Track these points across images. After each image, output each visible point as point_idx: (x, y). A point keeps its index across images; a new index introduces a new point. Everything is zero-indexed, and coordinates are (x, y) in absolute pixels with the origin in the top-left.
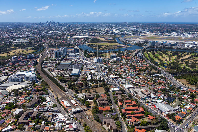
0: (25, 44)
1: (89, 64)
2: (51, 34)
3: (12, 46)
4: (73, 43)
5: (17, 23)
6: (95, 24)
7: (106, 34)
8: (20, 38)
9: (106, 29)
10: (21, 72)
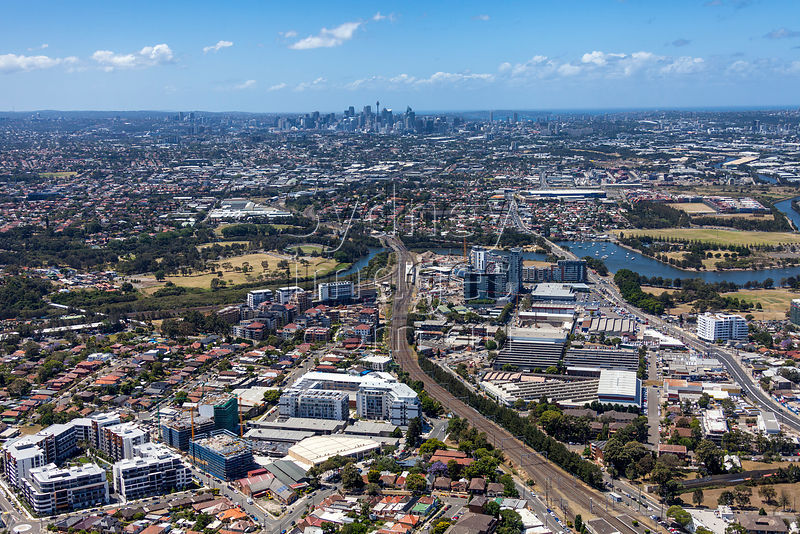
0: (280, 227)
1: (675, 348)
2: (389, 174)
3: (212, 235)
4: (533, 229)
5: (192, 114)
6: (618, 123)
7: (703, 176)
8: (237, 193)
9: (691, 149)
10: (319, 370)
